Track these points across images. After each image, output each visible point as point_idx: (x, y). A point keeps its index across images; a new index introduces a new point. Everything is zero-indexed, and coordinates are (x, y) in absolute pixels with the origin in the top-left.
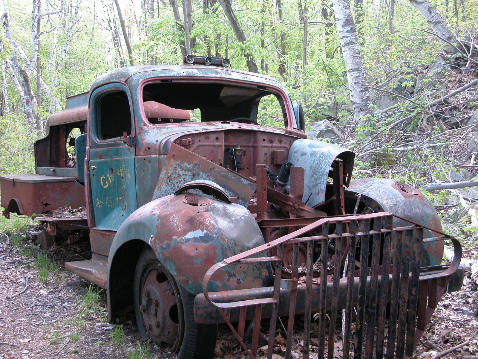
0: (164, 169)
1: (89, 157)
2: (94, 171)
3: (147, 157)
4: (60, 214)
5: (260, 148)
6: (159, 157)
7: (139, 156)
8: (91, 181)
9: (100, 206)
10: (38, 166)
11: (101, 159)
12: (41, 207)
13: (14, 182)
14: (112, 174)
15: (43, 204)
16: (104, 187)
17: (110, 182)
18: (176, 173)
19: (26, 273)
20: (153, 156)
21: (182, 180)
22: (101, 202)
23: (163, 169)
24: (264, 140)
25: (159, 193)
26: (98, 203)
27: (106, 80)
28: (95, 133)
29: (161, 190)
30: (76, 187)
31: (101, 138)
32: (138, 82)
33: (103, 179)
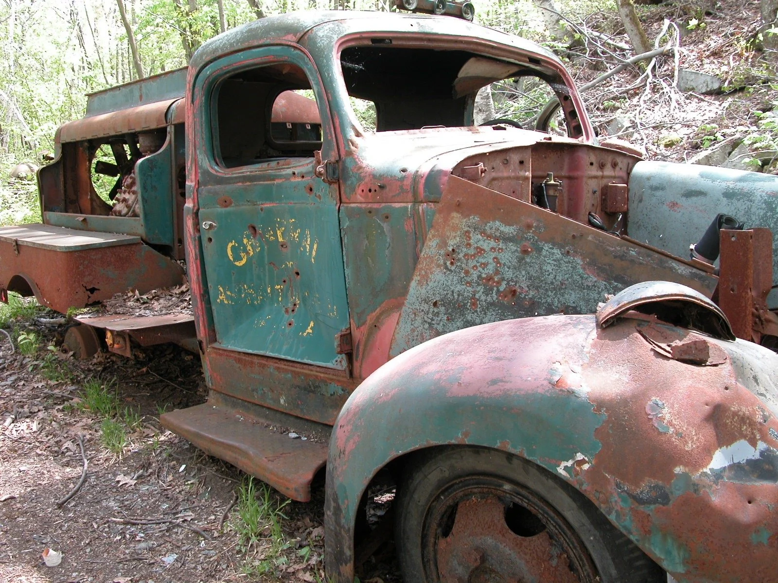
0: (434, 236)
1: (197, 203)
2: (211, 231)
3: (375, 206)
4: (121, 306)
5: (585, 179)
6: (413, 208)
7: (353, 205)
8: (204, 251)
9: (226, 302)
10: (45, 211)
11: (226, 206)
12: (82, 295)
13: (17, 244)
14: (254, 237)
15: (87, 290)
16: (237, 264)
17: (252, 253)
18: (469, 245)
19: (70, 424)
20: (397, 205)
21: (491, 261)
22: (229, 293)
23: (430, 236)
24: (592, 164)
25: (423, 291)
26: (221, 297)
27: (238, 42)
28: (209, 153)
29: (431, 284)
30: (143, 253)
31: (221, 163)
32: (331, 42)
33: (233, 248)
